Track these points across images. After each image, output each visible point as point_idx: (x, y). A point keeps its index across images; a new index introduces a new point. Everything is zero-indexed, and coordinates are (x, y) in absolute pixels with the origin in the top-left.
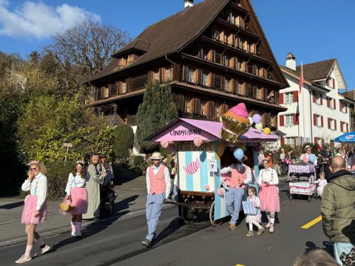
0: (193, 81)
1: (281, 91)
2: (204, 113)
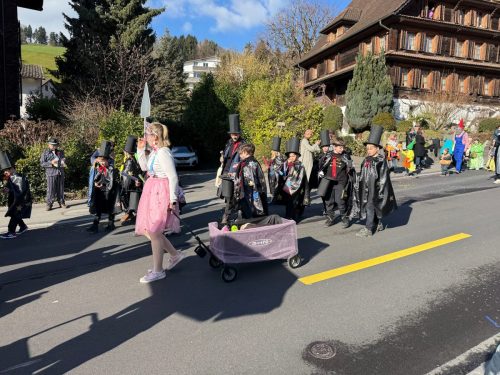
0: (413, 48)
2: (426, 86)
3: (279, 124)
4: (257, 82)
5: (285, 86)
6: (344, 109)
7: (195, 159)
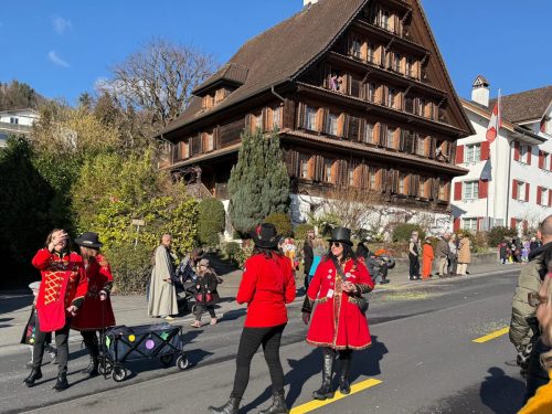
0: (314, 128)
1: (460, 142)
2: (330, 180)
3: (135, 222)
4: (99, 158)
5: (143, 166)
6: (226, 203)
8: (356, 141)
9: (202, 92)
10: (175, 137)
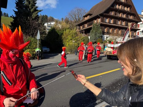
0: (107, 22)
1: (138, 23)
2: (110, 32)
3: (73, 41)
4: (66, 30)
5: (74, 31)
6: (89, 37)
7: (49, 50)
8: (116, 24)
9: (85, 17)
10: (80, 25)
